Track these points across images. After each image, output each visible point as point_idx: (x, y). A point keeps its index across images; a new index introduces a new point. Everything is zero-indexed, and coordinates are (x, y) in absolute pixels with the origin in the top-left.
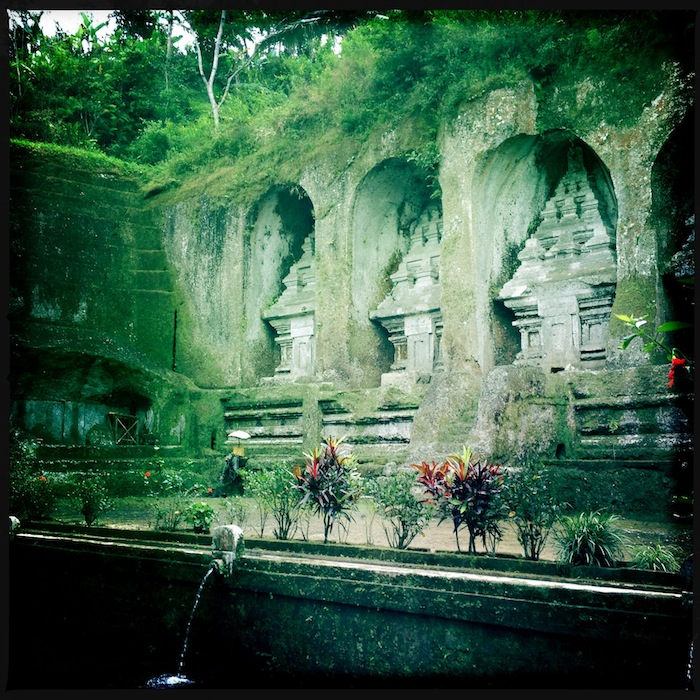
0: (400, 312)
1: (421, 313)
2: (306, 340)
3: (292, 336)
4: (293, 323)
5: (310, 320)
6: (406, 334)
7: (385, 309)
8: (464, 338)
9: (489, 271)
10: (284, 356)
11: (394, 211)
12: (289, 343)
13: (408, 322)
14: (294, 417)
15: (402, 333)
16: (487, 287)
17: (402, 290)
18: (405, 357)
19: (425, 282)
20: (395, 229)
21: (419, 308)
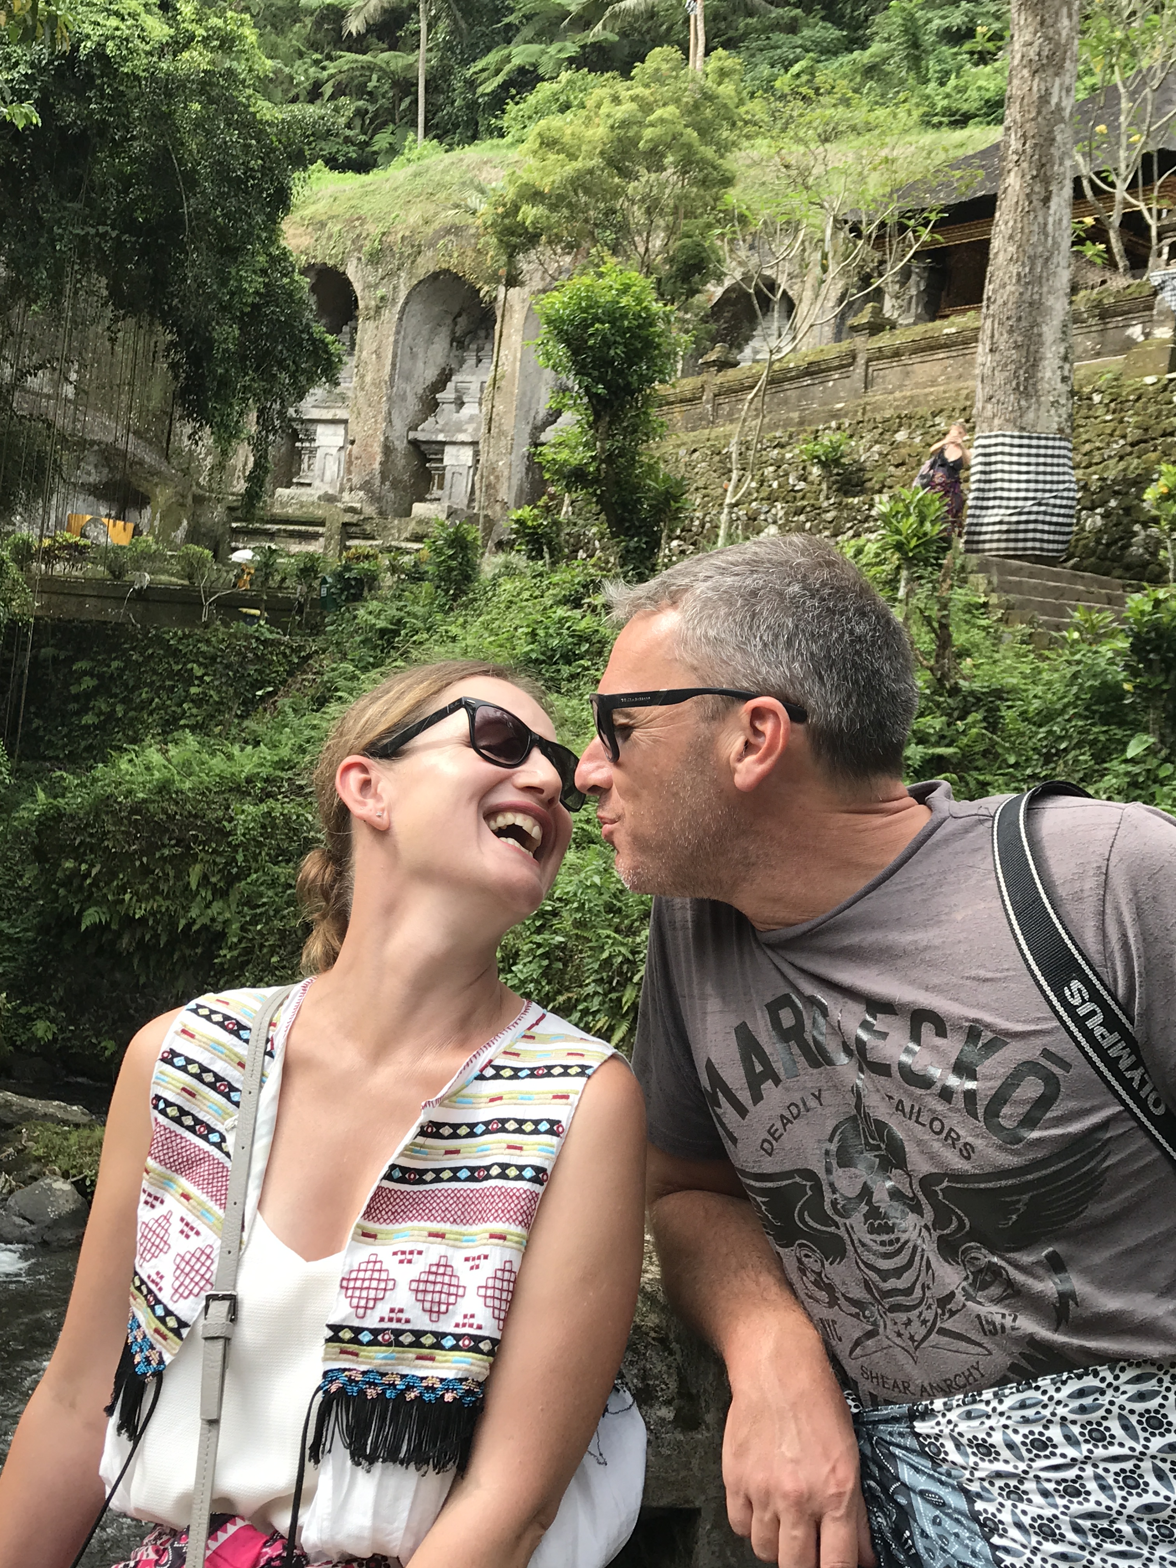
0: (441, 437)
1: (463, 443)
2: (334, 451)
3: (316, 444)
4: (320, 429)
5: (341, 429)
6: (445, 463)
7: (427, 432)
8: (497, 477)
9: (533, 413)
10: (305, 466)
11: (449, 321)
12: (313, 451)
13: (448, 449)
14: (315, 536)
15: (441, 460)
16: (528, 429)
17: (447, 412)
18: (441, 487)
19: (471, 409)
20: (448, 340)
21: (461, 437)
